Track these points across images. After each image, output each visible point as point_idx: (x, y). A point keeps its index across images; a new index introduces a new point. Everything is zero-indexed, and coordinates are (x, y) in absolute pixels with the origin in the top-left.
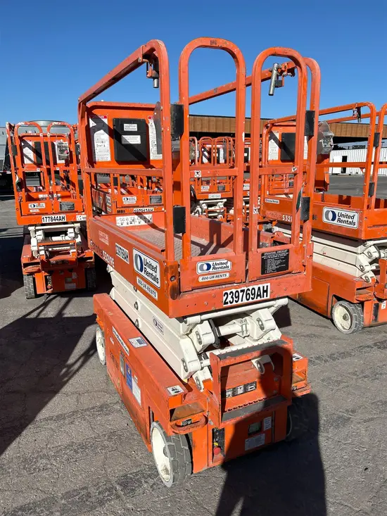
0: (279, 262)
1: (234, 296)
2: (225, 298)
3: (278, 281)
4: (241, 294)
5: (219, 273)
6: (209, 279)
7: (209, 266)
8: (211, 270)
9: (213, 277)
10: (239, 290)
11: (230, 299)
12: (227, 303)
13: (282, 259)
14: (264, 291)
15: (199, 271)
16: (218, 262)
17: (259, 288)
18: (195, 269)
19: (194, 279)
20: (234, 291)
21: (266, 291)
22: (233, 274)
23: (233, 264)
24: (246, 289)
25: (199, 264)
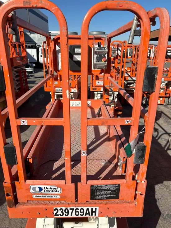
0: (109, 193)
1: (64, 212)
2: (55, 212)
3: (108, 206)
4: (70, 211)
5: (49, 194)
6: (41, 197)
7: (41, 189)
8: (43, 191)
9: (45, 196)
10: (69, 208)
11: (60, 212)
12: (58, 215)
13: (112, 191)
14: (92, 212)
15: (32, 191)
16: (49, 187)
17: (88, 209)
18: (28, 190)
19: (28, 196)
20: (64, 208)
21: (95, 212)
22: (63, 197)
23: (63, 190)
24: (75, 208)
25: (32, 187)
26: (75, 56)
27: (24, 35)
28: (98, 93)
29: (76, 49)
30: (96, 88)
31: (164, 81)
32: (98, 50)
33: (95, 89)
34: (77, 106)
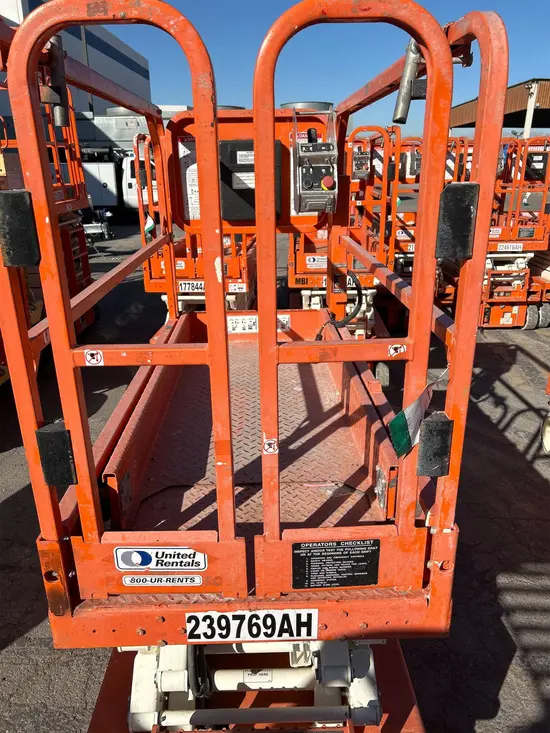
0: (347, 565)
1: (215, 625)
2: (190, 627)
3: (346, 605)
4: (234, 624)
5: (173, 573)
6: (148, 584)
7: (146, 559)
8: (152, 565)
9: (160, 580)
10: (230, 615)
11: (203, 628)
12: (198, 636)
13: (357, 560)
14: (300, 624)
15: (122, 565)
16: (171, 552)
17: (286, 617)
18: (110, 560)
19: (109, 580)
20: (215, 615)
21: (308, 624)
22: (212, 582)
23: (211, 560)
24: (248, 614)
25: (120, 552)
26: (238, 175)
27: (77, 119)
28: (314, 292)
29: (239, 153)
30: (305, 276)
31: (523, 252)
32: (308, 154)
33: (304, 281)
34: (247, 331)
